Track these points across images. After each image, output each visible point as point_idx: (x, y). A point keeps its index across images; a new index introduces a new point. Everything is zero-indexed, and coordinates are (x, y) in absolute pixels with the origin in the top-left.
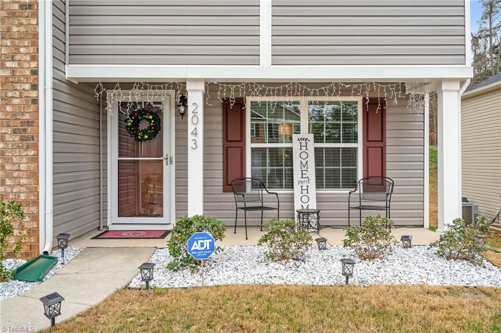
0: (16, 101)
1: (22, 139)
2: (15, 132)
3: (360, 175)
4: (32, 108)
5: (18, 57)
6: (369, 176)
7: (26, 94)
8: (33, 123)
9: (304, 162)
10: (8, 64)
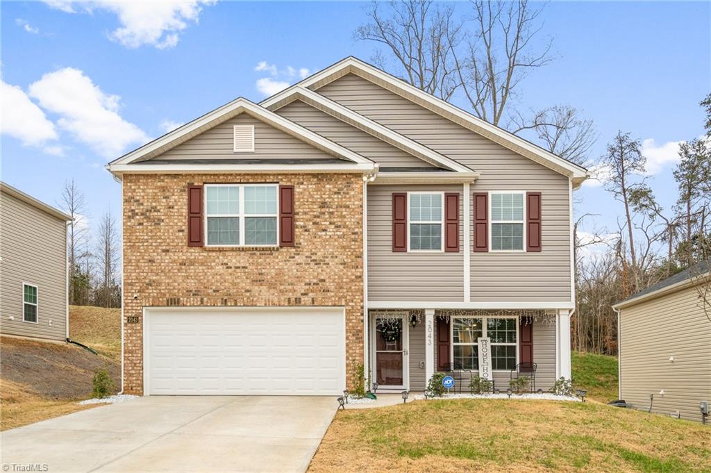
0: (354, 321)
1: (357, 339)
2: (353, 335)
3: (518, 362)
4: (361, 324)
5: (354, 300)
6: (524, 361)
7: (358, 317)
8: (361, 331)
9: (485, 354)
10: (350, 304)
